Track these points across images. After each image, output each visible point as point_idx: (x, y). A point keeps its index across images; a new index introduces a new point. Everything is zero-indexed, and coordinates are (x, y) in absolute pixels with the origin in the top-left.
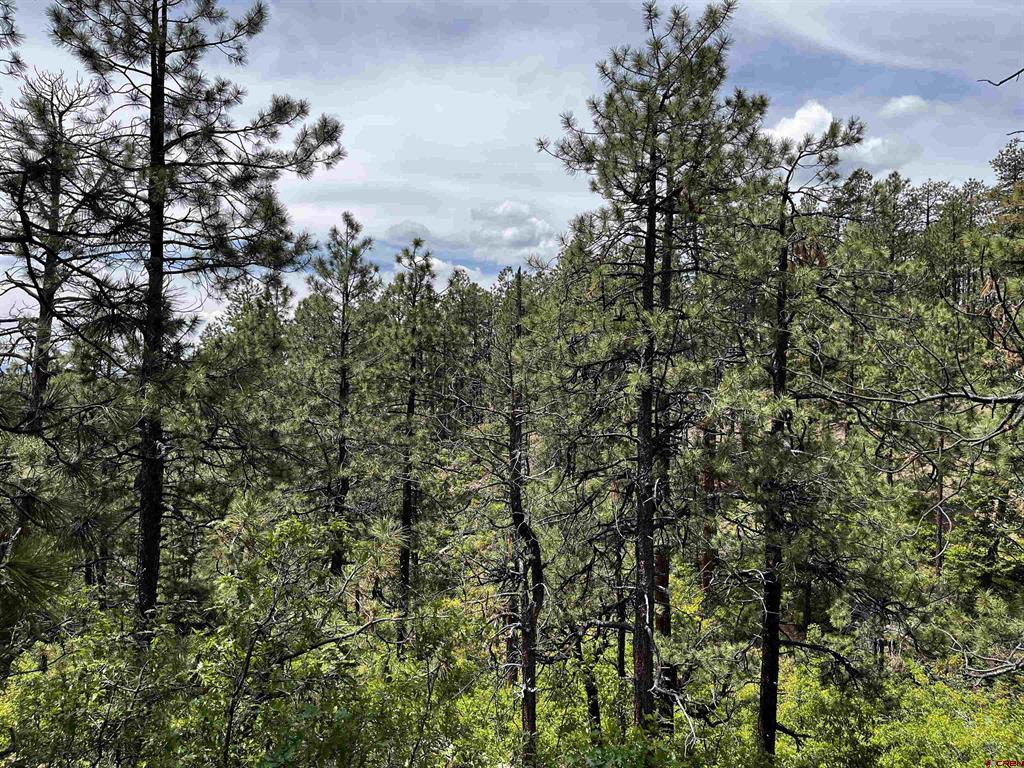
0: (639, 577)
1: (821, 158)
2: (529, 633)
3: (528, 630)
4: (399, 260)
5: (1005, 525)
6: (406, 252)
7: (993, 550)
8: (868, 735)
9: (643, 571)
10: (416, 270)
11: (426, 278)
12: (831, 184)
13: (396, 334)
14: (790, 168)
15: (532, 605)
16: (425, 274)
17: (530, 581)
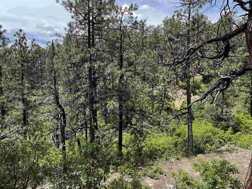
0: (90, 115)
1: (129, 13)
2: (63, 132)
3: (62, 131)
4: (15, 35)
5: (165, 99)
6: (17, 33)
7: (163, 105)
8: (141, 144)
9: (91, 113)
10: (21, 38)
11: (24, 41)
12: (131, 19)
13: (16, 57)
14: (122, 15)
15: (63, 125)
16: (24, 40)
17: (62, 119)
